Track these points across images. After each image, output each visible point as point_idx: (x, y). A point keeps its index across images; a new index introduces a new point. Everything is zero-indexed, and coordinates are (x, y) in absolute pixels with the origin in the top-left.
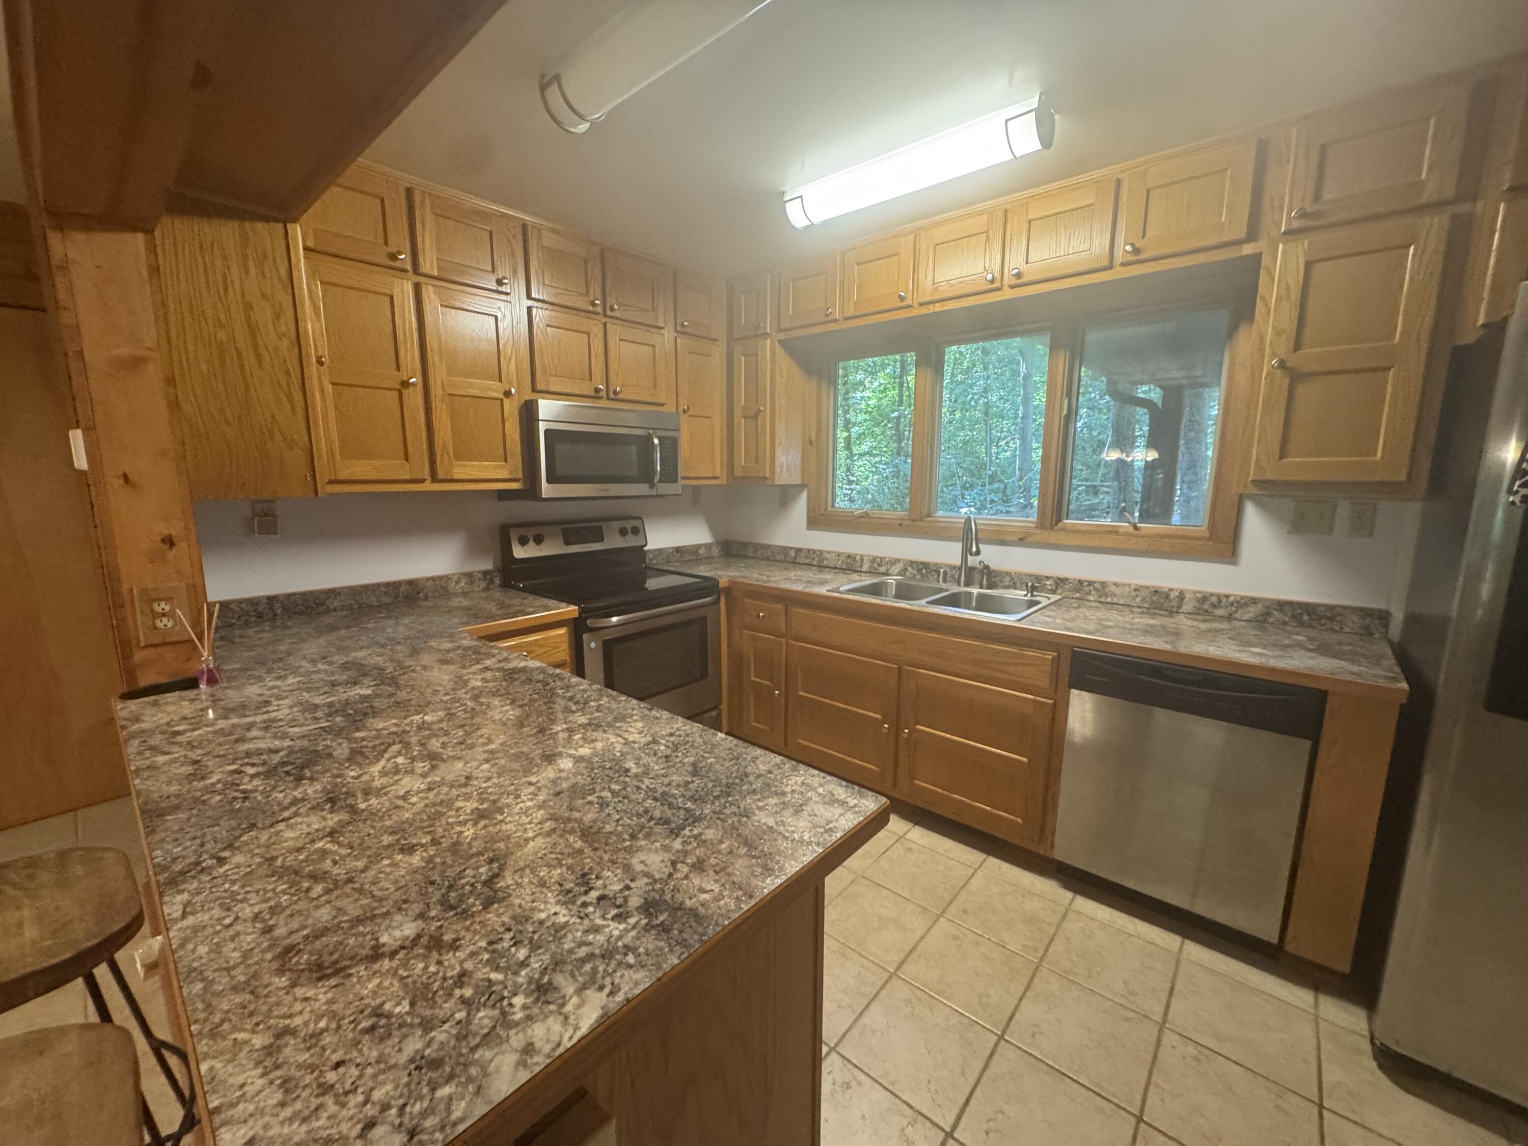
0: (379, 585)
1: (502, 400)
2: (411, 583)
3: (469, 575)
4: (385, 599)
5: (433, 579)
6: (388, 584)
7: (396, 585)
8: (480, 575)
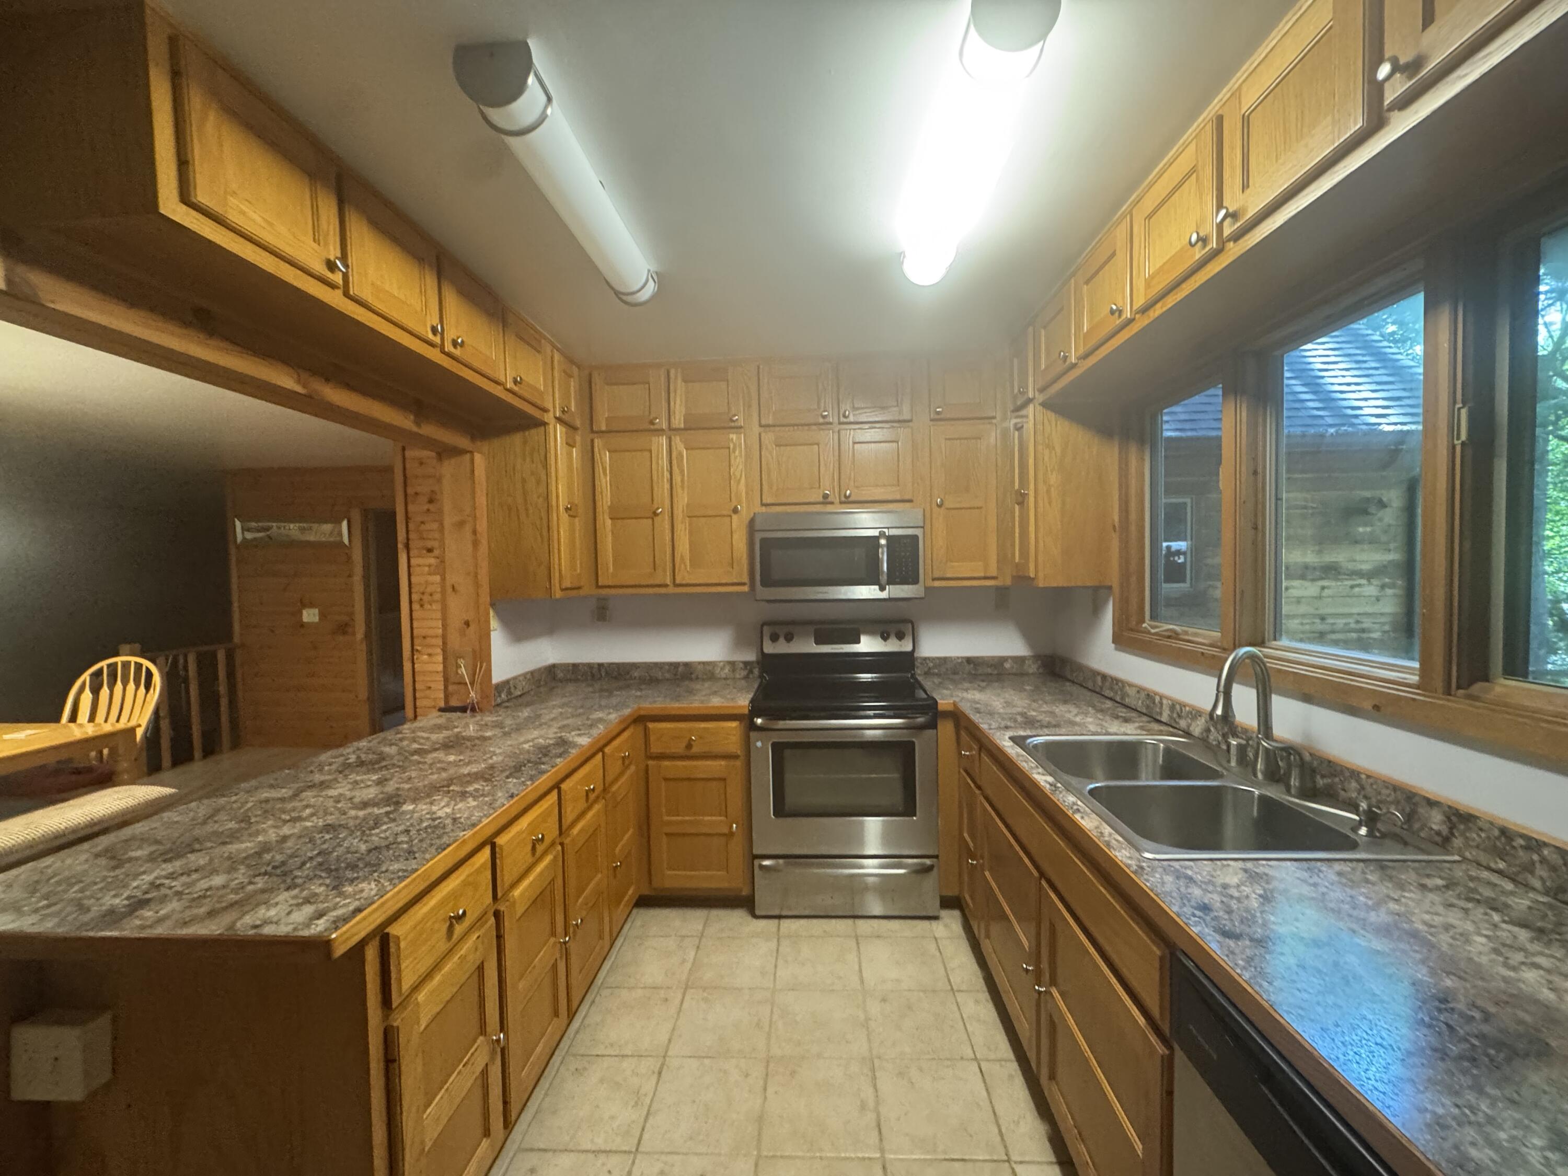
0: (664, 663)
1: (731, 516)
2: (687, 665)
3: (732, 664)
4: (667, 676)
5: (704, 663)
6: (671, 664)
7: (675, 665)
8: (741, 665)
